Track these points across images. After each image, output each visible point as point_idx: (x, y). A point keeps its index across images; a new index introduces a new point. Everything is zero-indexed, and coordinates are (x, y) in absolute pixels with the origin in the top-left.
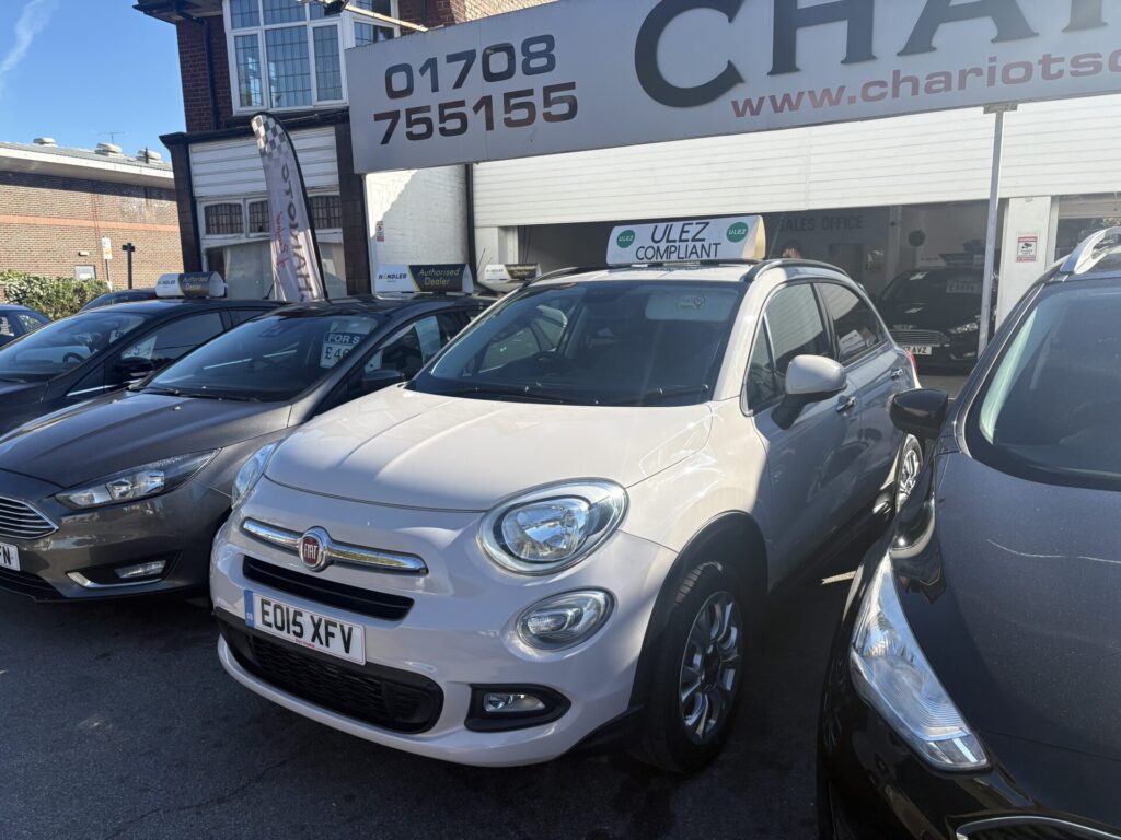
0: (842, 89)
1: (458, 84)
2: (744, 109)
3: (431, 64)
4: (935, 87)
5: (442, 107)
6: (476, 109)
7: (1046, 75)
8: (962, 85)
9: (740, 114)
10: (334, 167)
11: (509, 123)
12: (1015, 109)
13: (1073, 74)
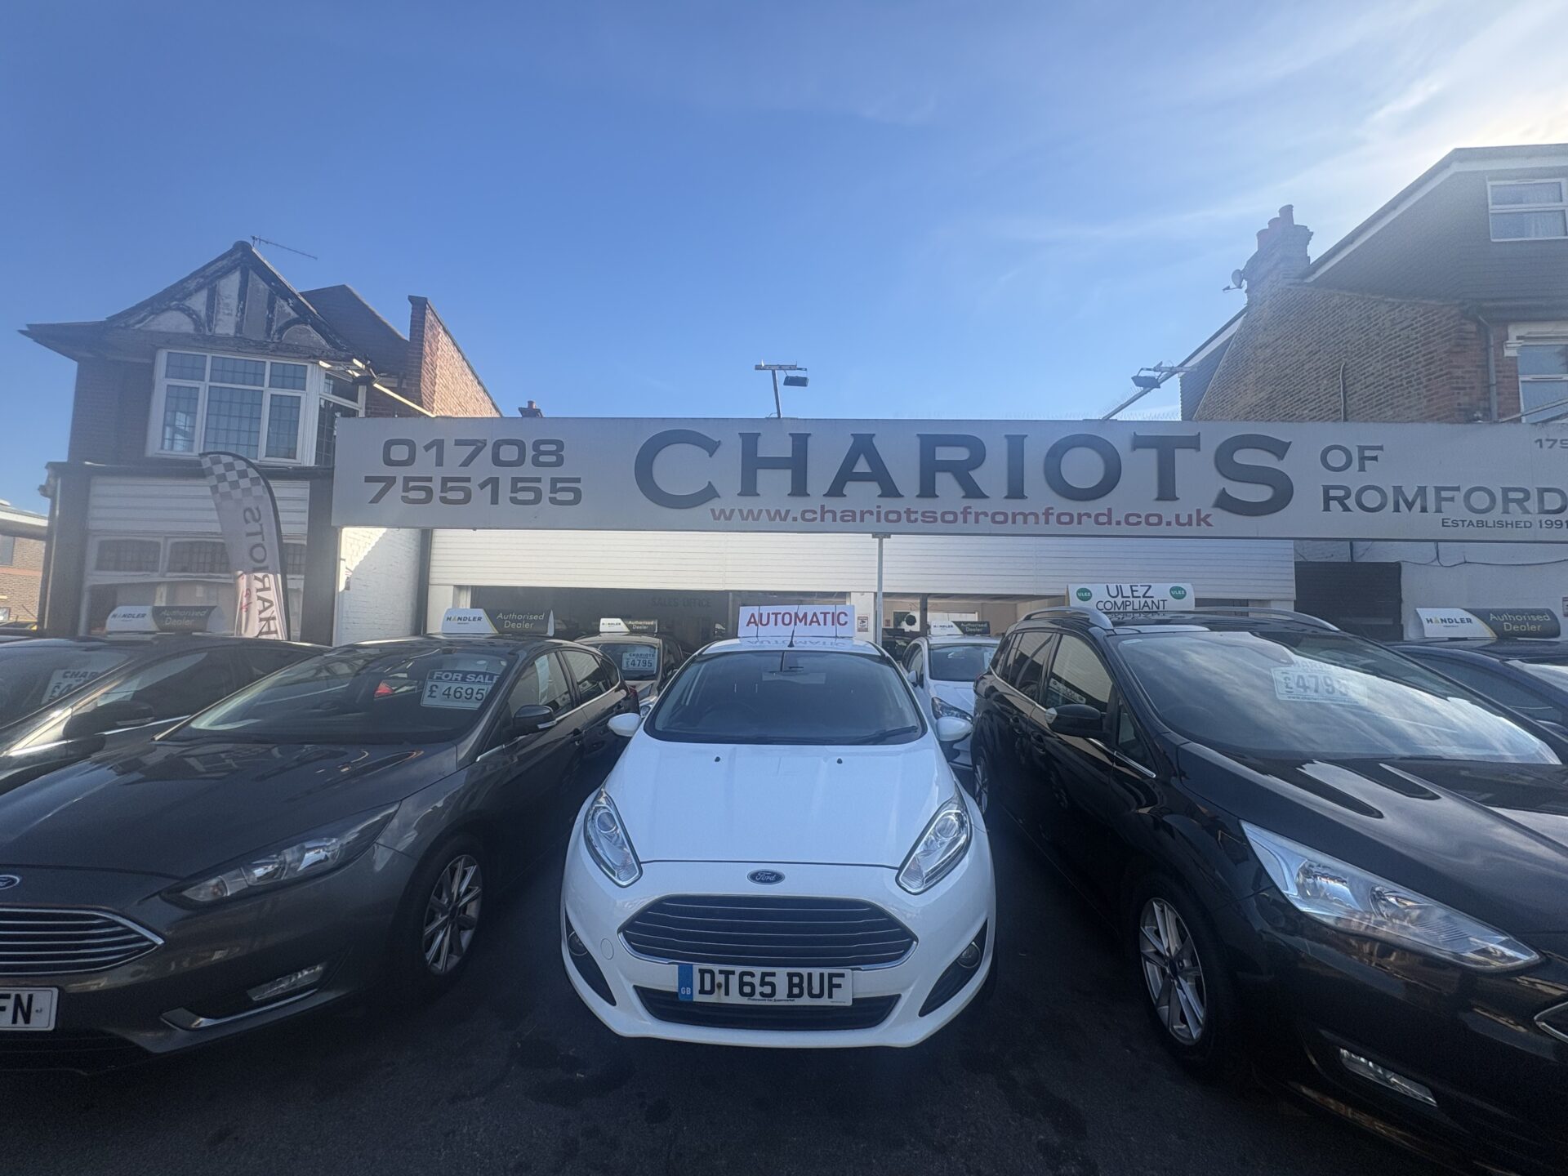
0: (788, 512)
1: (466, 464)
2: (720, 515)
3: (439, 444)
4: (846, 518)
5: (445, 480)
6: (483, 486)
7: (909, 520)
8: (862, 520)
9: (717, 518)
10: (305, 517)
11: (514, 500)
12: (889, 537)
13: (923, 521)
